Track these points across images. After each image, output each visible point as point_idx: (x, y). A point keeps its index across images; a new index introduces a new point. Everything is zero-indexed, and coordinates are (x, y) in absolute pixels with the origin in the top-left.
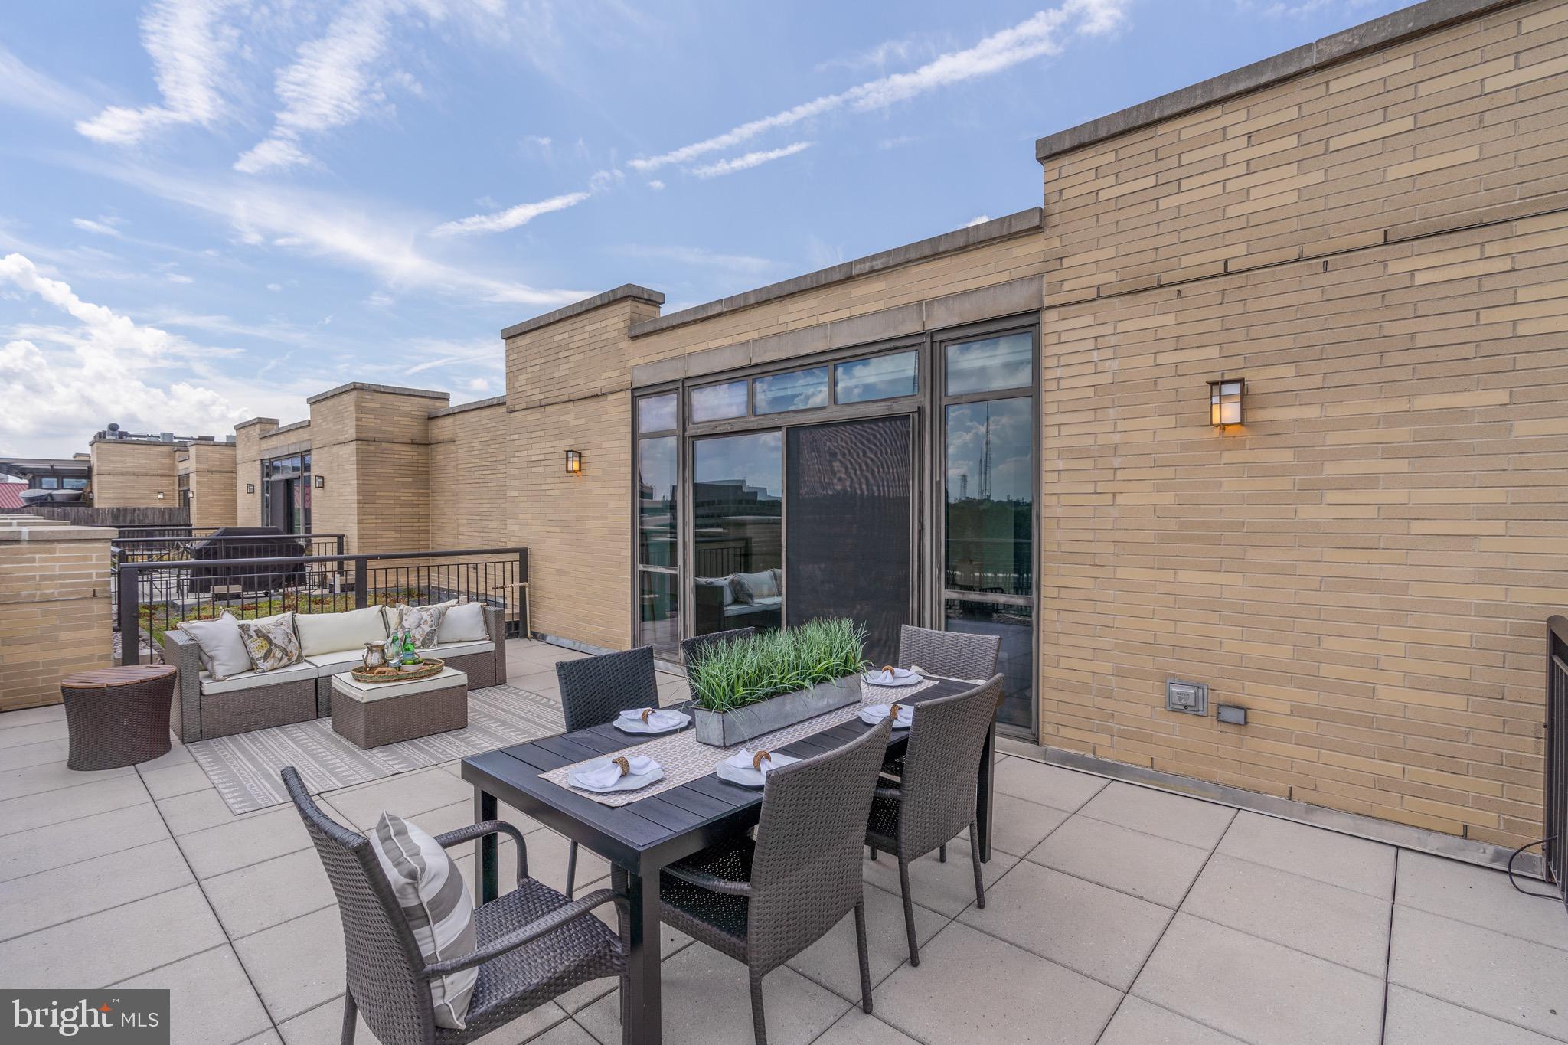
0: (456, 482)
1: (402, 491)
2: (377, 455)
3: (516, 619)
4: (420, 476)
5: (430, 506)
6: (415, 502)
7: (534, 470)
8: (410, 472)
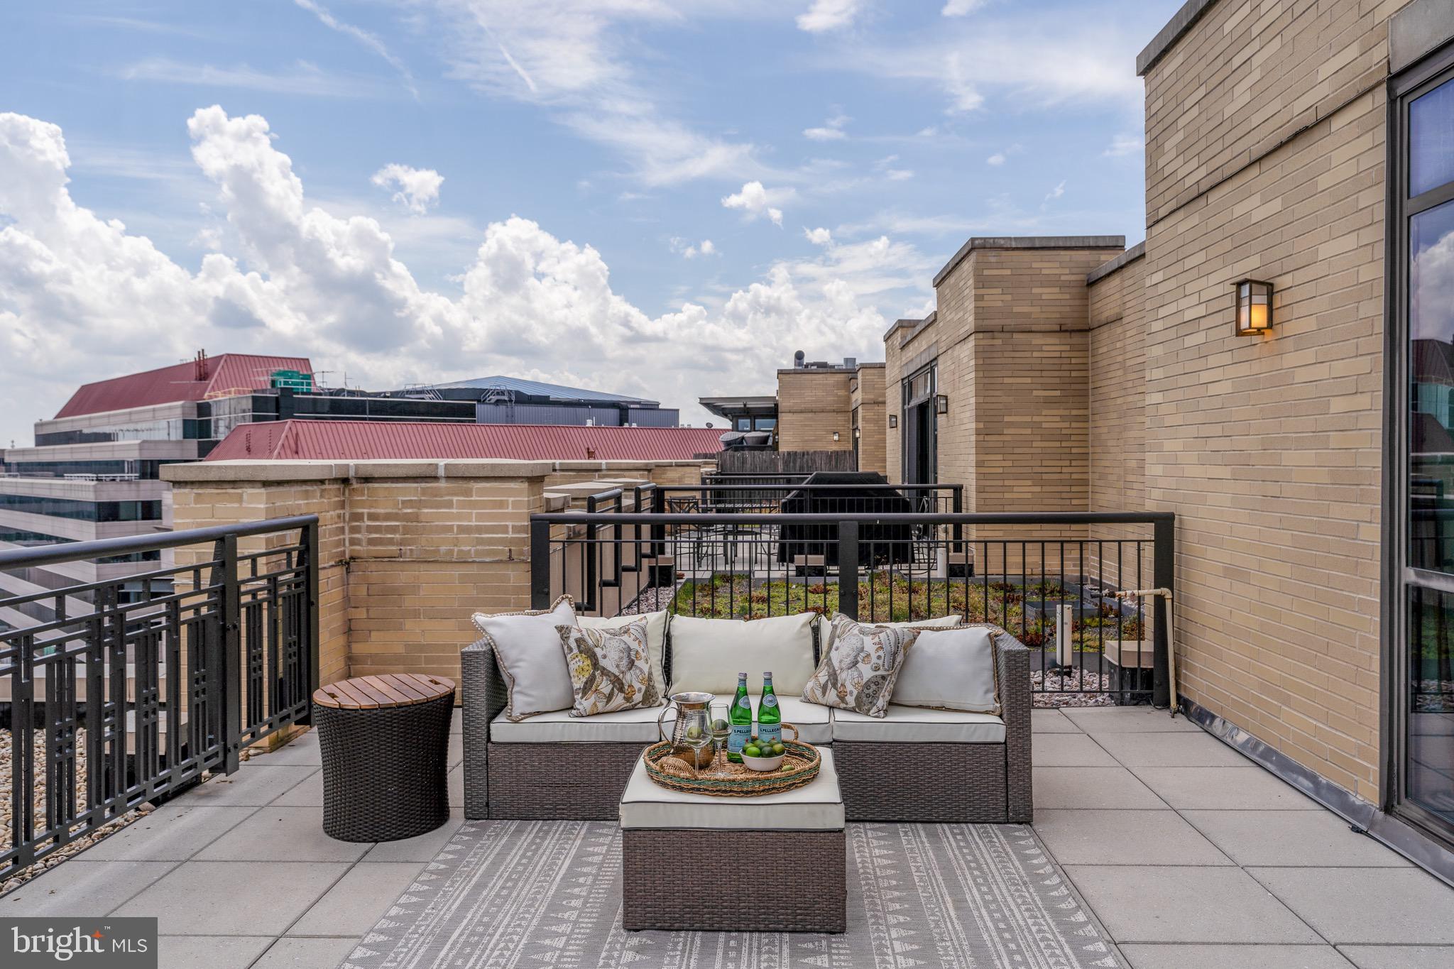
0: (1123, 393)
1: (1044, 413)
2: (1006, 354)
3: (1147, 664)
4: (1073, 386)
5: (1090, 438)
6: (1064, 432)
7: (1189, 341)
8: (1057, 380)
